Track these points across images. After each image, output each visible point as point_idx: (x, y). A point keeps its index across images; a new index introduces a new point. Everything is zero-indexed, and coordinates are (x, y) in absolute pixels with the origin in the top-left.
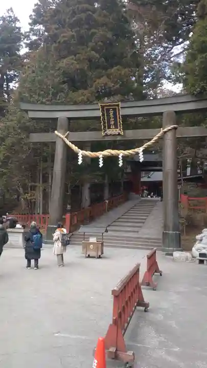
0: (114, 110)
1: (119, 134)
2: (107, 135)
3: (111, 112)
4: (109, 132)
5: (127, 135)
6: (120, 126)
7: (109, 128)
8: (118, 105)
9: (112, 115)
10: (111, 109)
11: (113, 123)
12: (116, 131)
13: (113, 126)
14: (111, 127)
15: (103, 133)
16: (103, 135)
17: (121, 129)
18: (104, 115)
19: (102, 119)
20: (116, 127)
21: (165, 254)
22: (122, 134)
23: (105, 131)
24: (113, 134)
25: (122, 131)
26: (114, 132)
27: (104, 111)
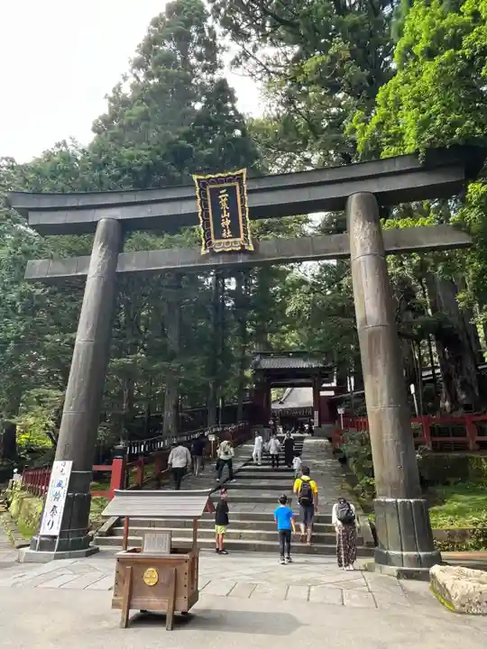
0: (231, 191)
1: (243, 251)
2: (213, 253)
3: (223, 198)
4: (219, 245)
5: (261, 250)
6: (245, 231)
7: (218, 236)
8: (239, 178)
9: (224, 206)
10: (222, 189)
11: (227, 223)
12: (235, 244)
13: (229, 232)
14: (224, 235)
15: (203, 248)
16: (203, 252)
17: (247, 237)
18: (206, 206)
19: (200, 214)
20: (236, 234)
21: (396, 574)
22: (252, 248)
23: (210, 244)
24: (228, 250)
25: (250, 242)
26: (232, 246)
27: (205, 195)
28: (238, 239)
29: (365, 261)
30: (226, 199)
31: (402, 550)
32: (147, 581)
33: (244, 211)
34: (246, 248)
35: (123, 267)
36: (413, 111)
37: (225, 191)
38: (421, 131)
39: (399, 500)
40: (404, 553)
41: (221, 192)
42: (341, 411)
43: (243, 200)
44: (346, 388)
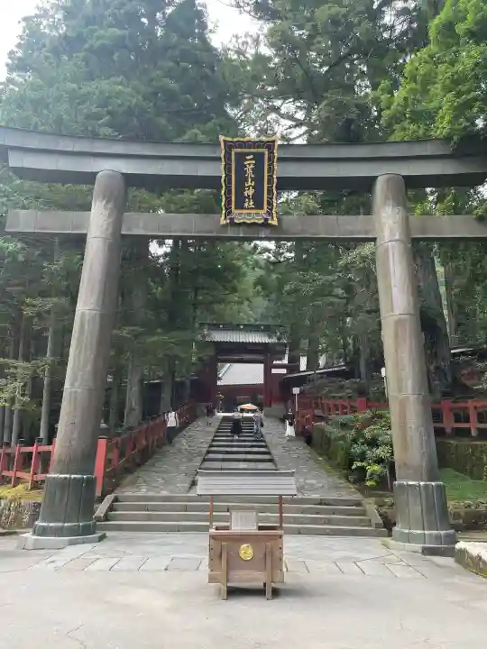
0: (259, 158)
2: (232, 223)
3: (250, 165)
4: (240, 216)
5: (285, 226)
6: (270, 204)
7: (240, 206)
8: (269, 145)
9: (250, 173)
10: (249, 154)
11: (251, 192)
12: (257, 216)
13: (252, 203)
14: (246, 205)
15: (223, 217)
16: (223, 221)
17: (271, 210)
18: (230, 171)
19: (223, 179)
20: (259, 205)
21: (420, 551)
22: (275, 222)
23: (230, 213)
24: (249, 222)
25: (274, 215)
26: (253, 218)
27: (230, 159)
28: (261, 212)
29: (393, 247)
30: (252, 166)
31: (424, 529)
32: (242, 556)
33: (270, 181)
34: (269, 222)
35: (129, 229)
36: (450, 95)
37: (252, 156)
38: (456, 118)
39: (422, 483)
40: (426, 532)
41: (248, 158)
42: (296, 390)
43: (271, 170)
44: (299, 366)
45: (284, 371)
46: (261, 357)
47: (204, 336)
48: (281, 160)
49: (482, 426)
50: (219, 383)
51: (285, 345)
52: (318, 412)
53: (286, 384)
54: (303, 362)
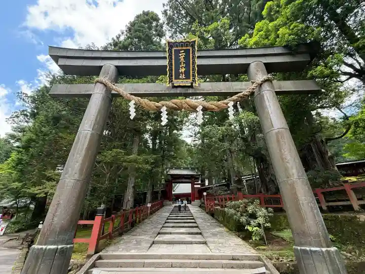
0: (187, 52)
2: (173, 86)
4: (178, 83)
6: (194, 76)
7: (177, 78)
8: (193, 44)
9: (182, 60)
10: (182, 50)
11: (183, 70)
13: (184, 76)
14: (181, 77)
15: (168, 83)
16: (168, 85)
17: (195, 79)
18: (172, 59)
20: (187, 77)
22: (197, 85)
23: (172, 81)
24: (182, 85)
25: (196, 81)
26: (185, 83)
28: (189, 80)
30: (183, 56)
33: (194, 69)
34: (194, 85)
37: (183, 51)
41: (181, 52)
42: (205, 194)
43: (194, 63)
44: (205, 184)
45: (199, 186)
46: (190, 181)
47: (167, 172)
48: (199, 57)
49: (362, 202)
50: (173, 193)
51: (199, 175)
52: (216, 202)
53: (200, 191)
54: (207, 183)
